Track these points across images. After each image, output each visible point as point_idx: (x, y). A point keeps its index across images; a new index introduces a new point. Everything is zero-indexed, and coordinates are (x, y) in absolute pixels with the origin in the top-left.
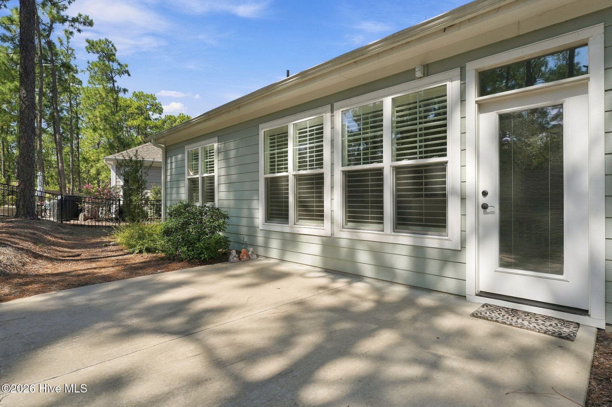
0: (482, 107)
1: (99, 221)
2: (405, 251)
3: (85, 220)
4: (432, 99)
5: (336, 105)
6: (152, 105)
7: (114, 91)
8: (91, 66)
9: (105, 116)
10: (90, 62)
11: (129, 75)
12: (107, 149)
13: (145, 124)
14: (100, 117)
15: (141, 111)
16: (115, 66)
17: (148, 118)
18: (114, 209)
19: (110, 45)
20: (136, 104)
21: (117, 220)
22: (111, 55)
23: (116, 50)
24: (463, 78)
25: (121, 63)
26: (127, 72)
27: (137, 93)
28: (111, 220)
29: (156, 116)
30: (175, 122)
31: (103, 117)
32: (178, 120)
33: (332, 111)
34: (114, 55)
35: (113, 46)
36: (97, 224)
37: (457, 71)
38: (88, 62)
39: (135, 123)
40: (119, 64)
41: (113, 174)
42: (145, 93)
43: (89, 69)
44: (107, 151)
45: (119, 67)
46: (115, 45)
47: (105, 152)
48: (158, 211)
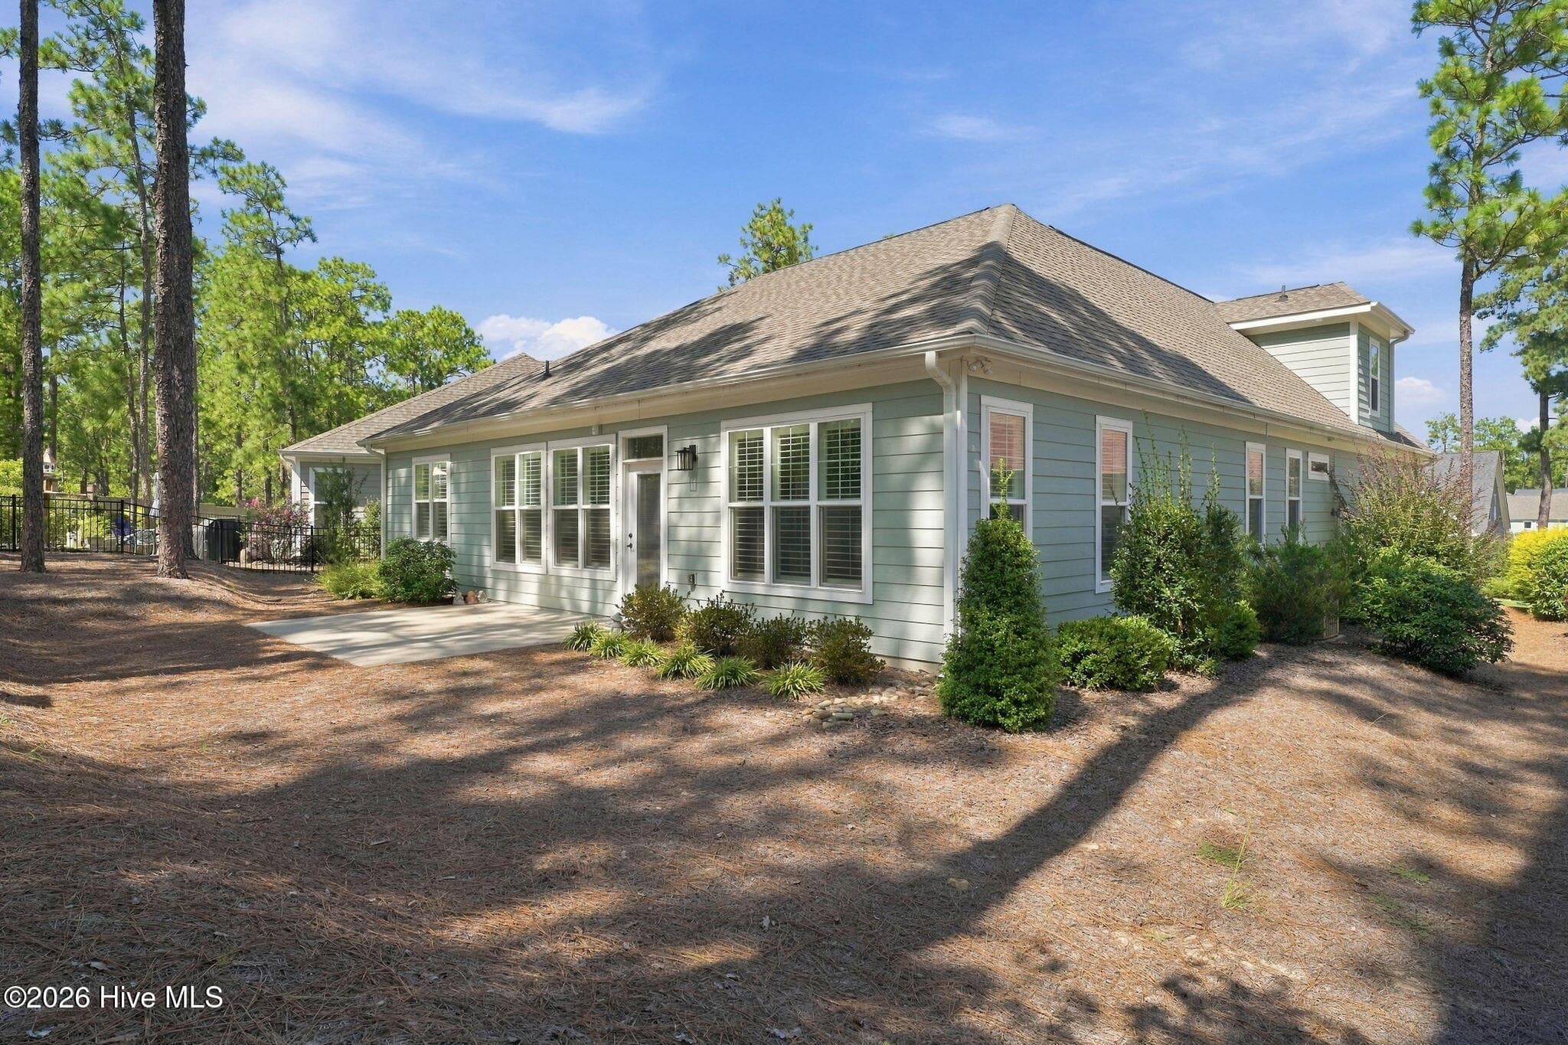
0: (629, 467)
1: (273, 563)
2: (587, 585)
3: (251, 559)
4: (601, 453)
5: (549, 444)
6: (365, 289)
7: (282, 275)
8: (230, 225)
9: (264, 338)
10: (228, 212)
11: (314, 240)
12: (270, 410)
13: (349, 337)
14: (254, 342)
15: (340, 304)
16: (282, 221)
17: (356, 321)
18: (298, 542)
19: (272, 176)
20: (326, 288)
21: (303, 561)
22: (274, 198)
23: (285, 185)
24: (618, 442)
25: (295, 215)
26: (309, 233)
27: (329, 262)
28: (295, 560)
29: (375, 316)
30: (422, 327)
31: (259, 342)
32: (430, 325)
33: (547, 448)
34: (280, 197)
35: (278, 176)
36: (271, 567)
37: (615, 436)
38: (224, 216)
39: (326, 334)
40: (292, 218)
41: (296, 480)
42: (346, 262)
43: (226, 231)
44: (269, 416)
45: (291, 224)
46: (282, 174)
47: (263, 416)
48: (377, 547)
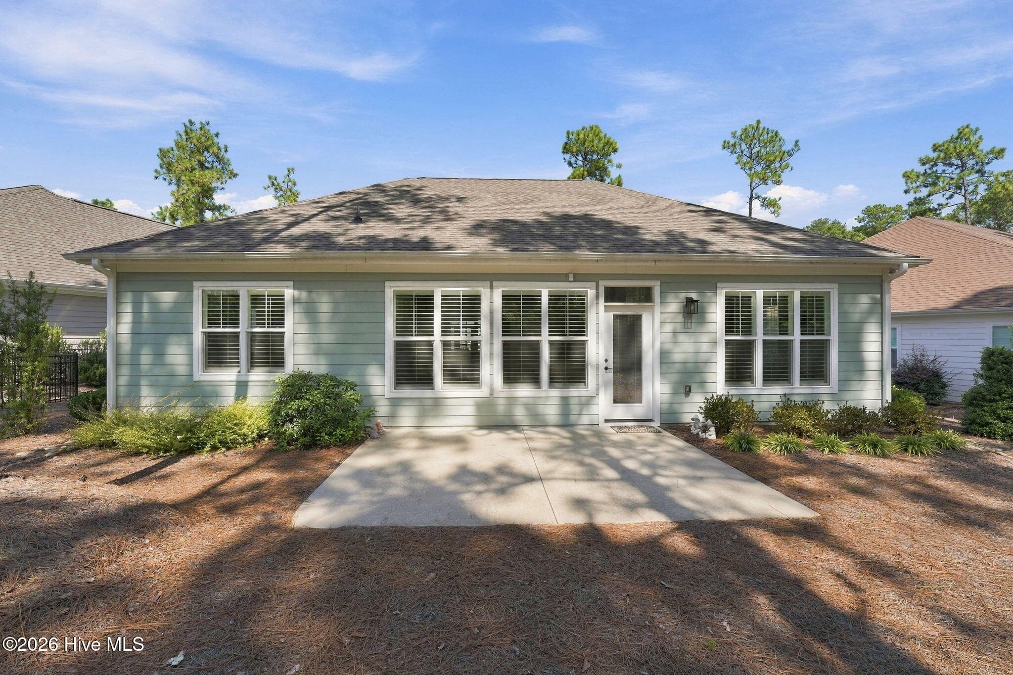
0: (607, 309)
2: (556, 401)
4: (574, 296)
5: (495, 283)
24: (597, 289)
33: (491, 287)
37: (594, 284)
